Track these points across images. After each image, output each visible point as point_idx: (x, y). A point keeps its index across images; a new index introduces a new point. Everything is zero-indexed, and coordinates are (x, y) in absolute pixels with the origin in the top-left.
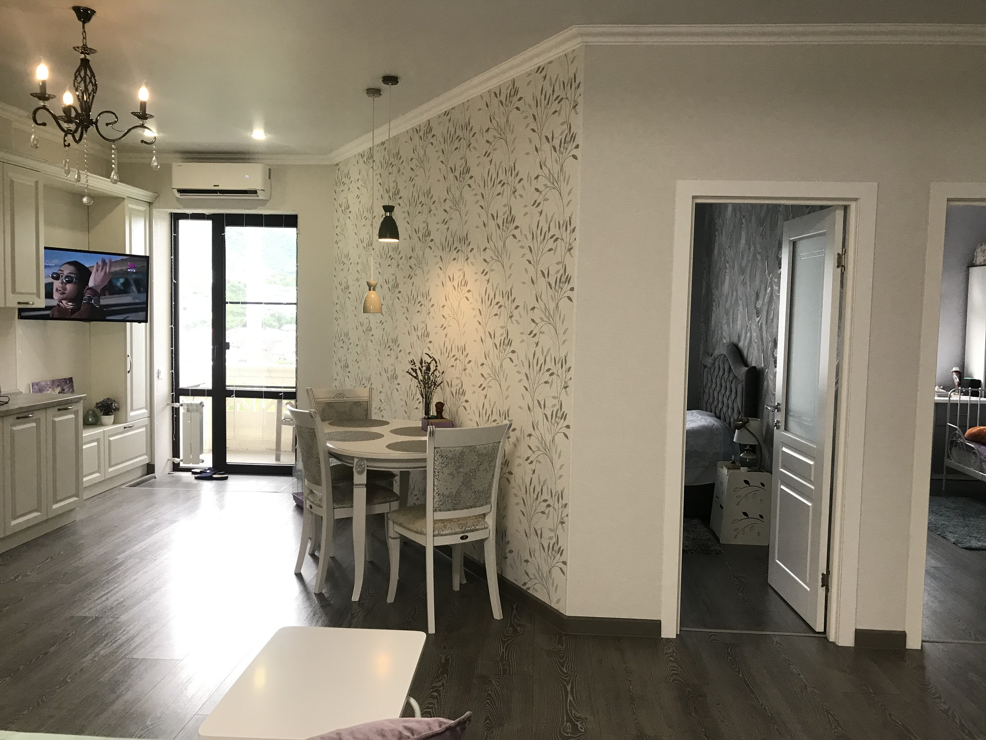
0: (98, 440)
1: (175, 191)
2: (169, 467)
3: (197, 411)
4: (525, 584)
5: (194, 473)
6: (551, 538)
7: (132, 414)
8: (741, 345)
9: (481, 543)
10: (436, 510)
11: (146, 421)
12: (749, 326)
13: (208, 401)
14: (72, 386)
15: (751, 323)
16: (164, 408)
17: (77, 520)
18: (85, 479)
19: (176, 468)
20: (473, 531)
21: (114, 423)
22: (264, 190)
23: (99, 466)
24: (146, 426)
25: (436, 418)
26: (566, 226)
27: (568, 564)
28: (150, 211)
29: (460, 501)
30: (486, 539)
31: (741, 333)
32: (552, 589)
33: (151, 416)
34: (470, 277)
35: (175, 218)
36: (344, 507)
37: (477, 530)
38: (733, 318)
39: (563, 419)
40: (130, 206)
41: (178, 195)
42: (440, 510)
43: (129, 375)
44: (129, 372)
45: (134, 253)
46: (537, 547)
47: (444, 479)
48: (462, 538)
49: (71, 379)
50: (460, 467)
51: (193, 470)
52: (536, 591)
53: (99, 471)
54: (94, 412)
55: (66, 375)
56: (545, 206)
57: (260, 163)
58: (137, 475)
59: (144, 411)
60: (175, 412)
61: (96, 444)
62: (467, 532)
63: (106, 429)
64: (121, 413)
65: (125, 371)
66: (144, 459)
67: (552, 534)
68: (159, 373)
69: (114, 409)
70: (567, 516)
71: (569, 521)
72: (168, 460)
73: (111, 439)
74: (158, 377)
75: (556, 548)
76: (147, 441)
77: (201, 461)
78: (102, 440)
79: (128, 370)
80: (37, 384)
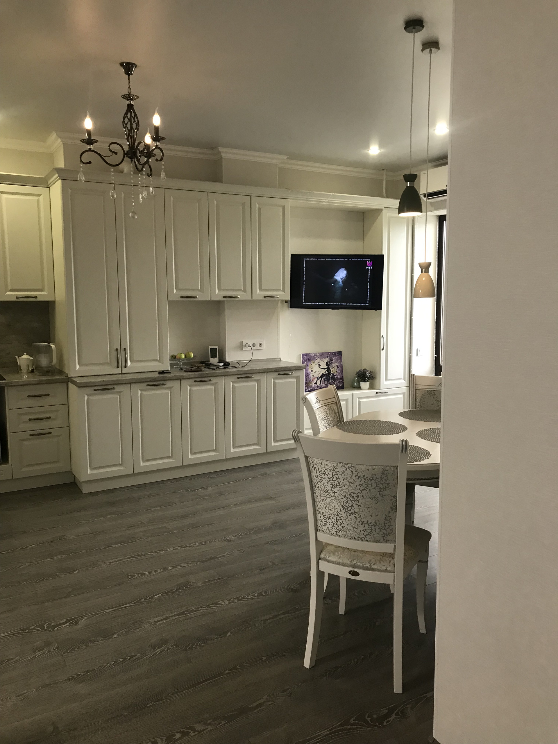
7: (386, 383)
11: (405, 390)
14: (341, 358)
21: (370, 388)
24: (404, 394)
37: (373, 570)
40: (388, 214)
42: (323, 531)
43: (383, 353)
44: (383, 349)
48: (351, 573)
49: (340, 353)
54: (356, 378)
59: (403, 381)
61: (344, 402)
62: (359, 567)
63: (359, 392)
64: (376, 381)
65: (378, 347)
68: (418, 351)
69: (369, 378)
73: (361, 400)
74: (417, 355)
79: (382, 347)
80: (307, 355)
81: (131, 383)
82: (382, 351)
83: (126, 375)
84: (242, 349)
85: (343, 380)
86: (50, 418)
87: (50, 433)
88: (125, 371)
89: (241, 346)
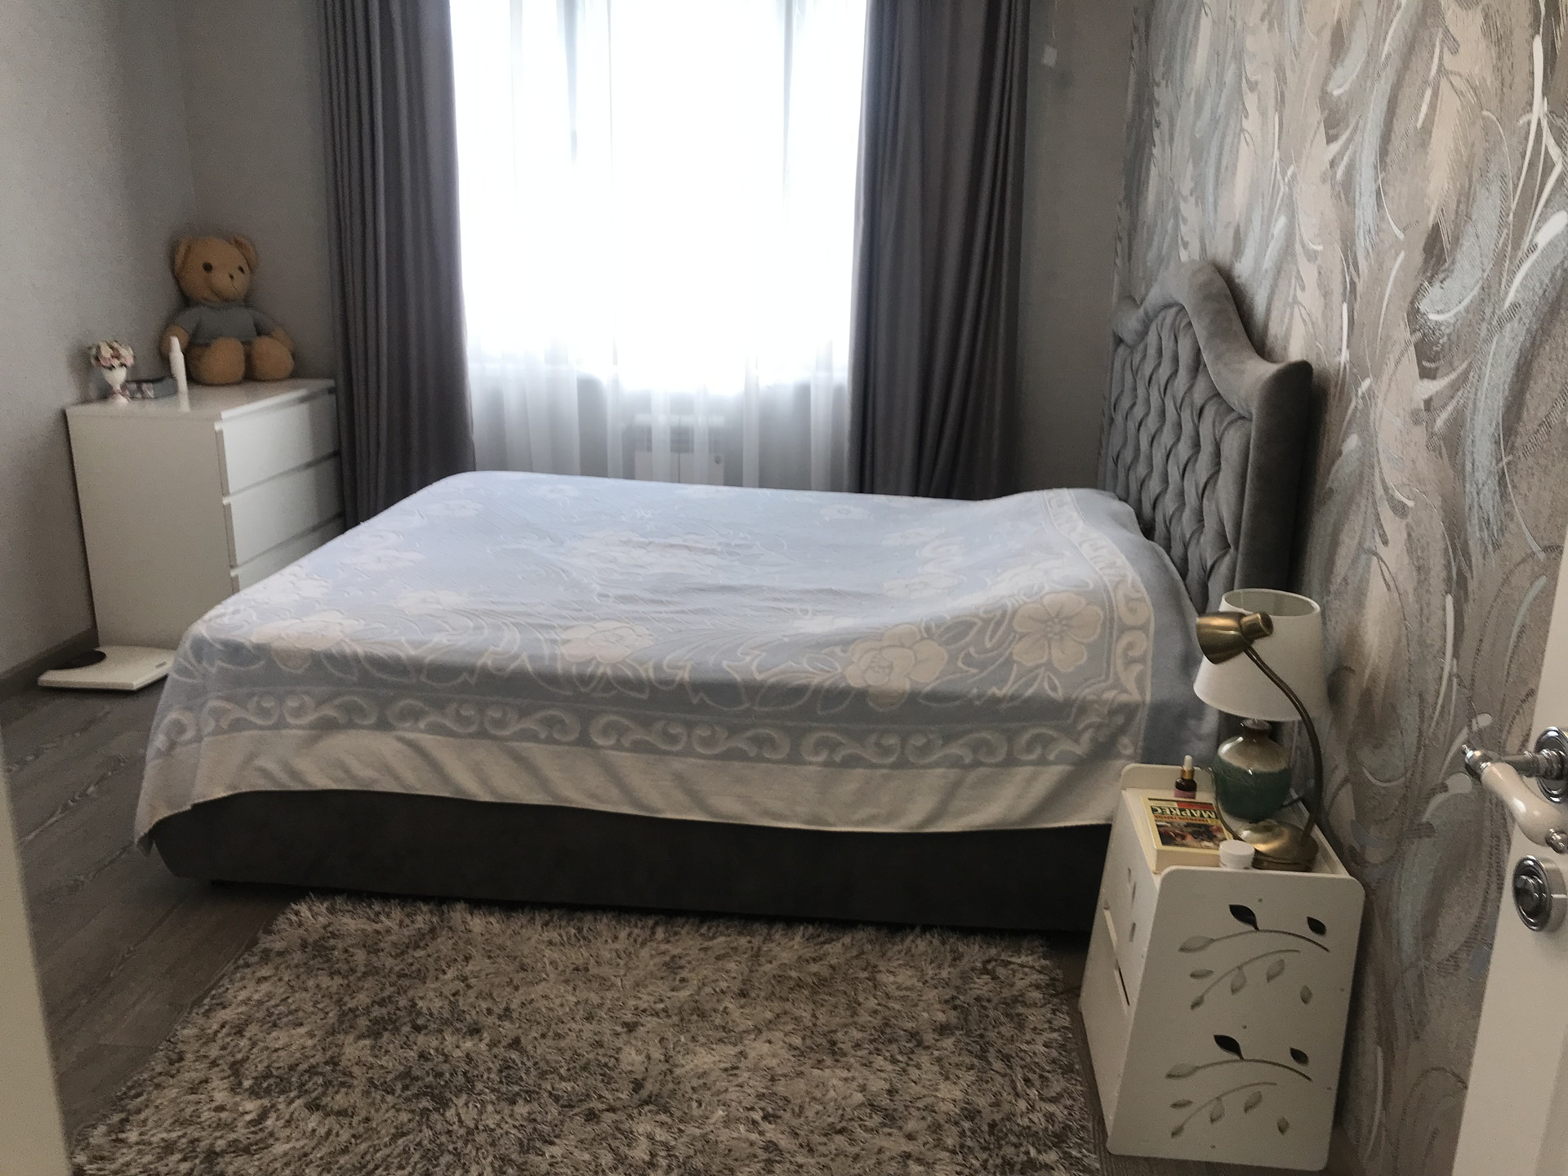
8: (1243, 270)
12: (1284, 189)
15: (1294, 176)
31: (1249, 220)
38: (1218, 169)
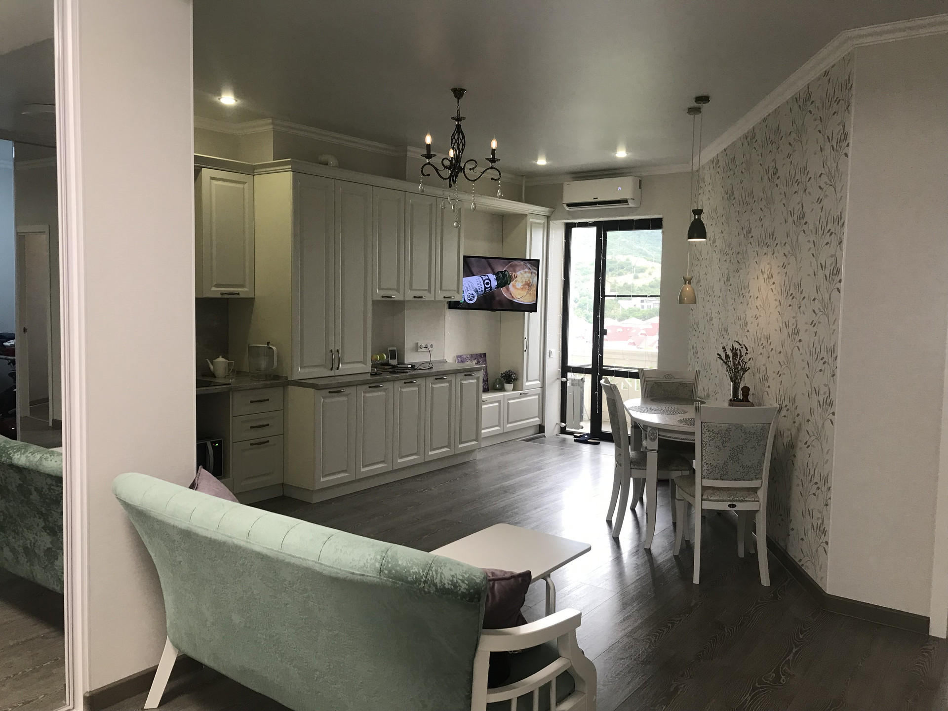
0: (499, 402)
1: (565, 206)
2: (557, 430)
3: (579, 385)
4: (800, 560)
5: (575, 437)
6: (818, 518)
7: (527, 384)
9: (752, 514)
10: (704, 478)
11: (539, 391)
13: (588, 378)
14: (486, 361)
16: (554, 382)
17: (477, 459)
18: (483, 431)
19: (563, 431)
20: (742, 501)
21: (514, 390)
22: (633, 199)
23: (499, 422)
24: (539, 394)
25: (742, 401)
26: (838, 221)
27: (829, 544)
28: (548, 222)
29: (727, 472)
30: (757, 511)
32: (818, 568)
33: (543, 387)
34: (775, 272)
35: (569, 227)
36: (640, 469)
37: (746, 501)
39: (830, 407)
40: (531, 220)
41: (567, 209)
42: (708, 478)
43: (525, 353)
44: (525, 351)
45: (533, 258)
46: (810, 527)
47: (711, 451)
48: (730, 506)
49: (485, 354)
50: (726, 442)
51: (575, 434)
52: (807, 567)
53: (499, 425)
54: (500, 380)
55: (482, 352)
56: (825, 202)
57: (631, 176)
58: (530, 433)
59: (537, 382)
60: (564, 385)
61: (497, 404)
62: (736, 501)
63: (506, 393)
64: (519, 382)
65: (521, 348)
66: (536, 421)
67: (820, 516)
68: (550, 353)
69: (513, 379)
70: (830, 499)
71: (832, 503)
72: (557, 424)
73: (510, 402)
74: (550, 356)
75: (822, 528)
76: (539, 407)
77: (580, 427)
78: (502, 402)
79: (525, 349)
80: (460, 357)
81: (357, 385)
82: (525, 352)
83: (337, 377)
84: (417, 351)
85: (488, 382)
86: (268, 425)
87: (268, 441)
88: (337, 373)
89: (417, 348)
